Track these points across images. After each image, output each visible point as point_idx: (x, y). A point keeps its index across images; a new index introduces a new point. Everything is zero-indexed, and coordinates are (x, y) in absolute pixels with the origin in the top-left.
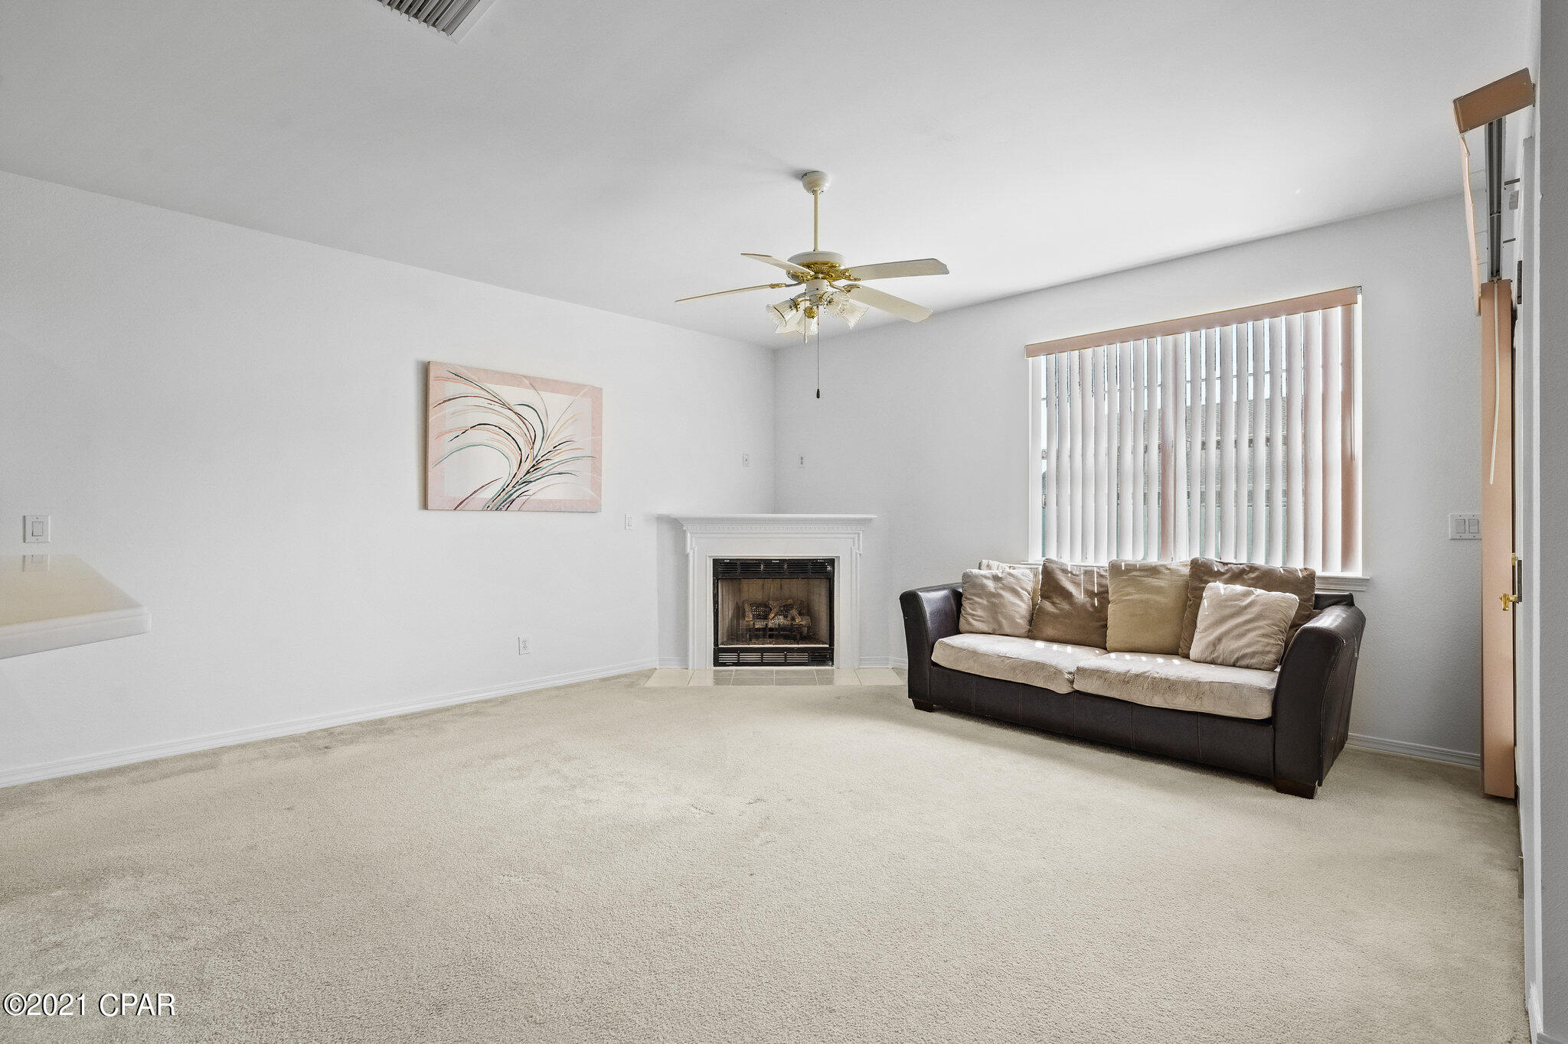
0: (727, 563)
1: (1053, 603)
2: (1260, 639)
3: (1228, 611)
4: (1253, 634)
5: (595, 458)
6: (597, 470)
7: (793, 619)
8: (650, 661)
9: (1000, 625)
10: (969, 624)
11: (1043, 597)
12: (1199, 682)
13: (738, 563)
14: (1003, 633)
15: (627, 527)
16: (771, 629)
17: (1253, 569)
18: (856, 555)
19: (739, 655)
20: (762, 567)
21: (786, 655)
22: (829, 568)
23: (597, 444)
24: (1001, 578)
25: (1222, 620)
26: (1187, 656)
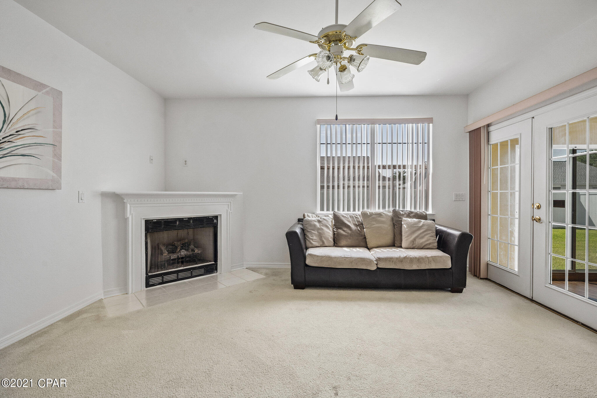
0: (155, 222)
1: (344, 231)
2: (430, 238)
3: (415, 229)
4: (427, 236)
5: (56, 146)
6: (58, 156)
7: (193, 250)
8: (99, 295)
9: (323, 242)
10: (311, 243)
11: (338, 228)
12: (428, 257)
13: (163, 221)
14: (324, 246)
15: (80, 201)
16: (182, 258)
17: (412, 212)
18: (230, 213)
19: (163, 278)
20: (178, 223)
21: (192, 272)
22: (215, 221)
23: (58, 135)
24: (321, 221)
25: (414, 232)
26: (401, 247)
